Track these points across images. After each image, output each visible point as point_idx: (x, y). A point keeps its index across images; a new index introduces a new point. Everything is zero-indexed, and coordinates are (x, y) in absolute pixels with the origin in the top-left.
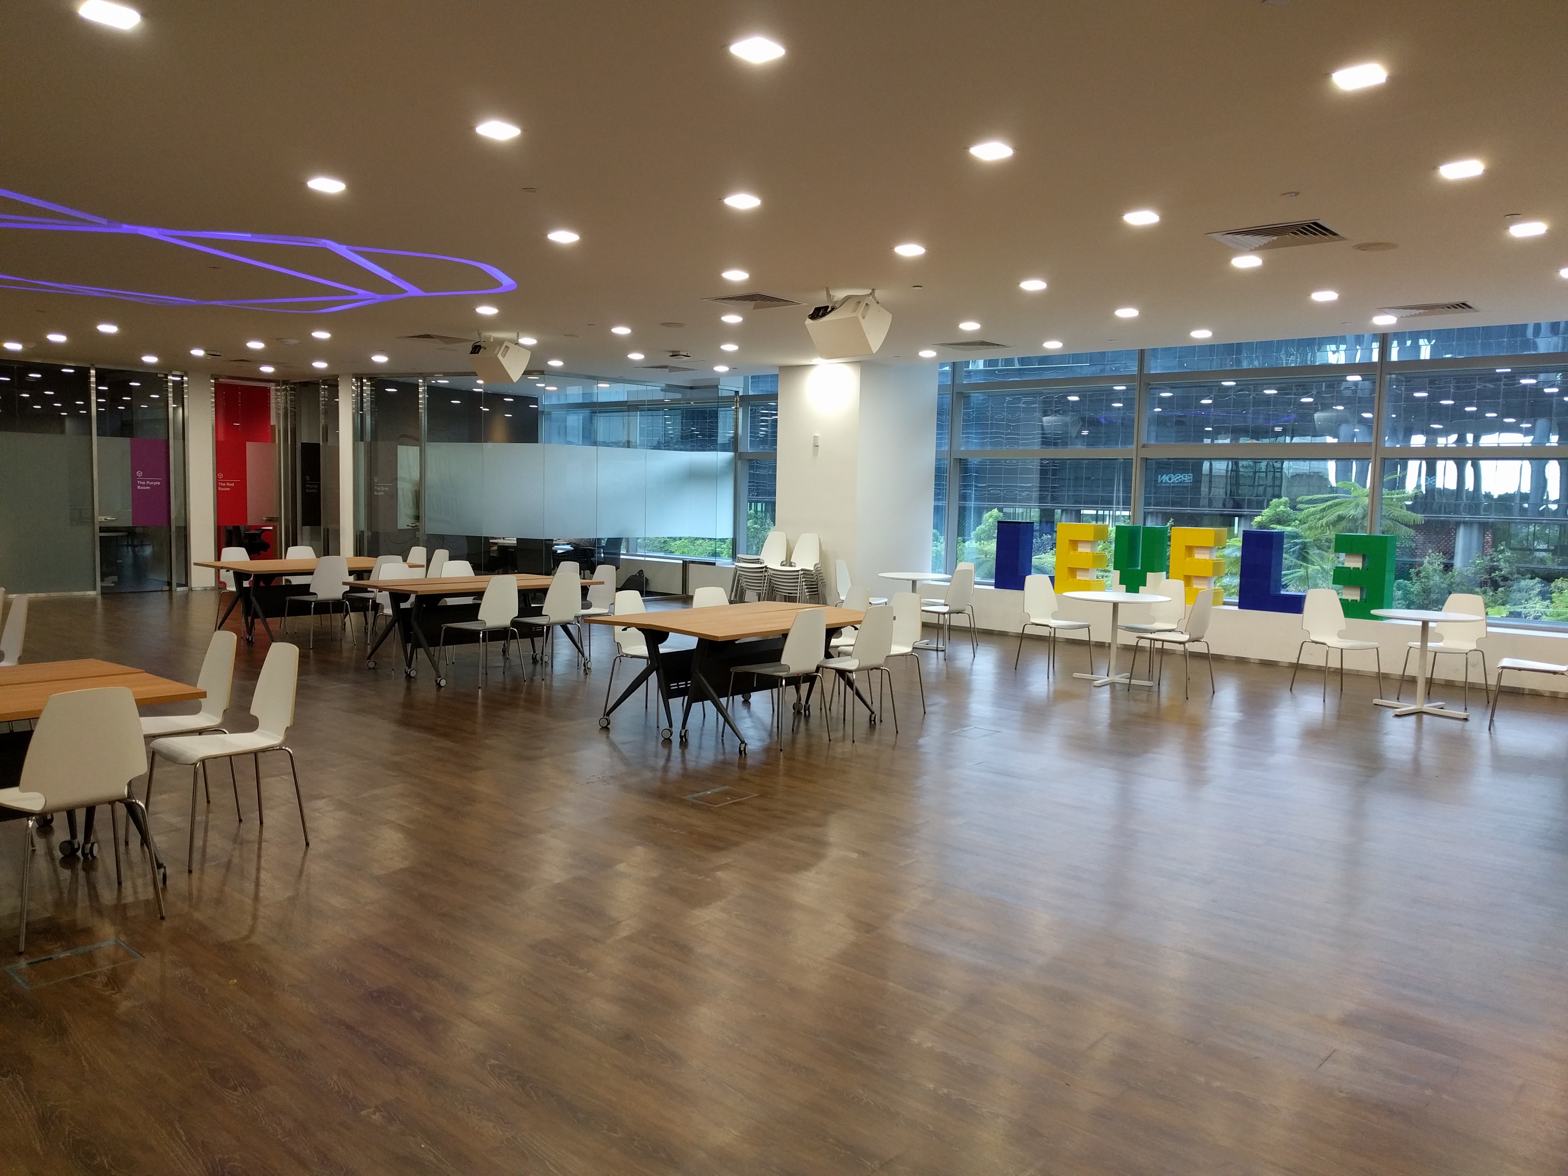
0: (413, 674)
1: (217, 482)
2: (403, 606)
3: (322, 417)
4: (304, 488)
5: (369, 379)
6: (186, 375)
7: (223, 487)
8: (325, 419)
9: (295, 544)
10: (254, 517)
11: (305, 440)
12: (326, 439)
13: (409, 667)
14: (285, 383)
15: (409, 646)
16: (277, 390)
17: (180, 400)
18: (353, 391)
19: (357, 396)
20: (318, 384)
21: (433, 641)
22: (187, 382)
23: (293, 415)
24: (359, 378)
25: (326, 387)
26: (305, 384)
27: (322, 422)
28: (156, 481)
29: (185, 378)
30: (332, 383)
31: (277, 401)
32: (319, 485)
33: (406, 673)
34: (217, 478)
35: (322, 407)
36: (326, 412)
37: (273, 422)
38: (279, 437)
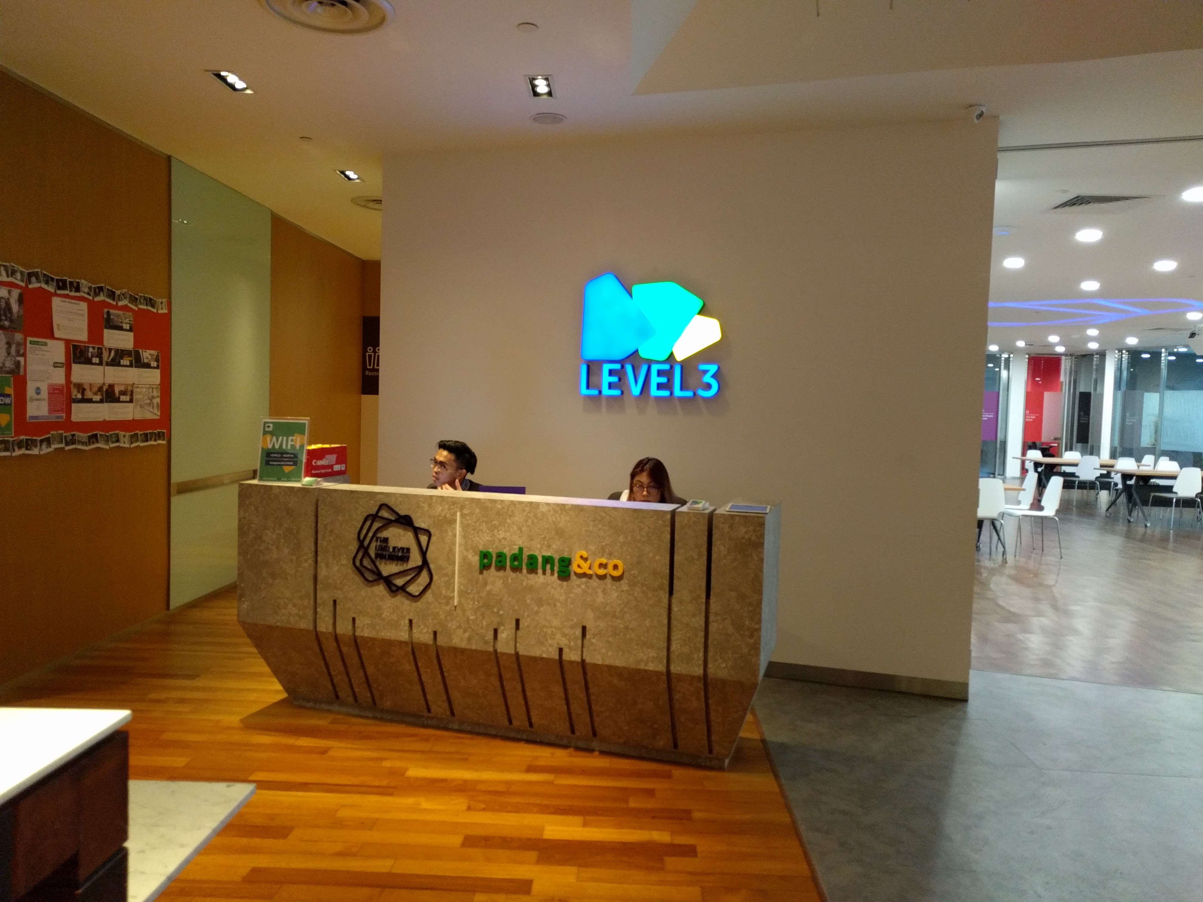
0: (1132, 520)
1: (1025, 415)
2: (1129, 483)
3: (1094, 372)
4: (1079, 420)
5: (1127, 351)
6: (1012, 353)
7: (1029, 419)
8: (1096, 374)
9: (1071, 449)
10: (1046, 437)
11: (1082, 390)
12: (1095, 389)
13: (1130, 515)
14: (1071, 355)
15: (1130, 505)
16: (1066, 359)
17: (1007, 367)
18: (1116, 358)
19: (1118, 360)
20: (1093, 355)
21: (1145, 503)
22: (1013, 357)
23: (1075, 374)
24: (1120, 351)
25: (1098, 356)
26: (1085, 356)
27: (1094, 376)
28: (990, 415)
29: (1012, 356)
30: (1102, 355)
31: (1065, 365)
32: (1089, 418)
33: (1128, 519)
34: (1026, 414)
35: (1094, 367)
36: (1097, 370)
37: (1062, 379)
38: (1065, 388)
